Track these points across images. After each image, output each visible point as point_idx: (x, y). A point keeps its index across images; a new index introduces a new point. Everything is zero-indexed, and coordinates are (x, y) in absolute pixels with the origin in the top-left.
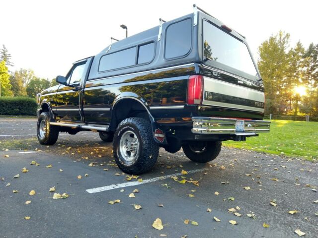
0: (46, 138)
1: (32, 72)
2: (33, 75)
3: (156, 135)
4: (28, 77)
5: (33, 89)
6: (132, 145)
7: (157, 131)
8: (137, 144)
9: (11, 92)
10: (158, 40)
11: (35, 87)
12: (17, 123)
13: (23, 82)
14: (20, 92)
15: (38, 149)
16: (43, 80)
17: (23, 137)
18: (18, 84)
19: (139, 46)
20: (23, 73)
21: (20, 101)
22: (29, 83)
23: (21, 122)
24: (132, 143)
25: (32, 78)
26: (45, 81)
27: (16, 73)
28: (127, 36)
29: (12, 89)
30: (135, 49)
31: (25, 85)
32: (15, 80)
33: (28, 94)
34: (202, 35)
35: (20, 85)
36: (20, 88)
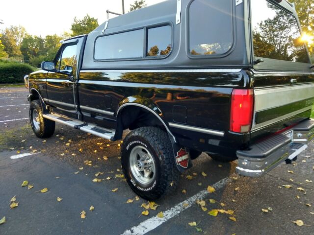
0: (41, 131)
1: (24, 29)
2: (25, 33)
3: (179, 160)
4: (20, 35)
5: (28, 48)
6: (146, 164)
7: (179, 154)
8: (152, 163)
9: (4, 53)
10: (177, 23)
11: (29, 46)
12: (12, 95)
13: (15, 40)
14: (14, 52)
15: (33, 148)
16: (36, 37)
17: (16, 123)
18: (10, 43)
19: (148, 28)
20: (14, 31)
21: (13, 67)
22: (22, 41)
23: (16, 93)
24: (145, 161)
25: (24, 36)
26: (39, 38)
27: (7, 32)
28: (124, 13)
29: (5, 50)
30: (143, 32)
31: (18, 44)
32: (7, 39)
33: (23, 54)
34: (249, 19)
35: (13, 44)
36: (14, 47)
